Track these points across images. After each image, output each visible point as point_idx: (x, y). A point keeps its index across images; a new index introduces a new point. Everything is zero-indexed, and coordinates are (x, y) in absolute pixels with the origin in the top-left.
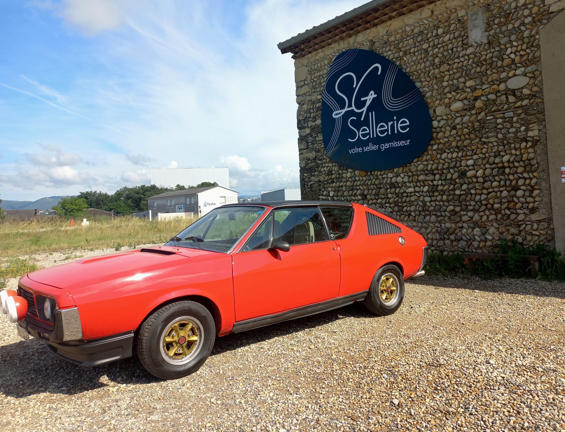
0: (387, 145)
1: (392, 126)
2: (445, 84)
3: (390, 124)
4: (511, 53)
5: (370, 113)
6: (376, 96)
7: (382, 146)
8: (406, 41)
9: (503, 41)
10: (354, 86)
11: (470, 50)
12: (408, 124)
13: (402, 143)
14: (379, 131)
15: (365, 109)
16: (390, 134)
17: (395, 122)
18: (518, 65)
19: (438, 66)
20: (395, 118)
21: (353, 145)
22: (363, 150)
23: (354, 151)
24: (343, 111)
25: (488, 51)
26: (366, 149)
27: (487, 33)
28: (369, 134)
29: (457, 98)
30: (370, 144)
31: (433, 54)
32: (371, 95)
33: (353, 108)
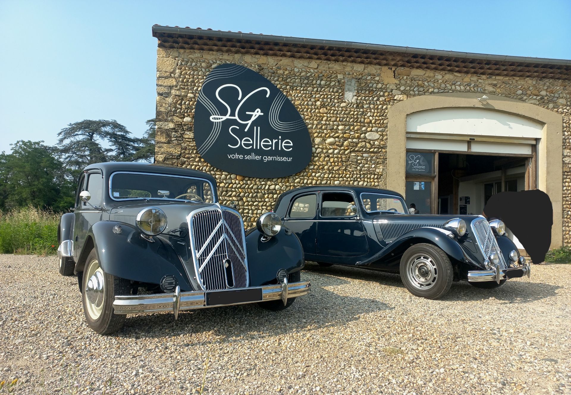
0: (270, 158)
1: (277, 144)
2: (323, 122)
3: (274, 141)
4: (370, 116)
5: (255, 127)
6: (262, 114)
7: (265, 158)
8: (294, 79)
9: (365, 106)
10: (239, 99)
11: (343, 105)
12: (292, 145)
13: (284, 159)
14: (263, 145)
15: (250, 122)
16: (274, 149)
17: (280, 140)
18: (374, 125)
19: (319, 107)
20: (280, 137)
21: (233, 151)
22: (244, 157)
23: (233, 157)
24: (224, 118)
25: (356, 110)
26: (248, 157)
27: (356, 97)
28: (252, 145)
29: (331, 135)
30: (253, 154)
31: (315, 97)
32: (258, 112)
33: (236, 117)
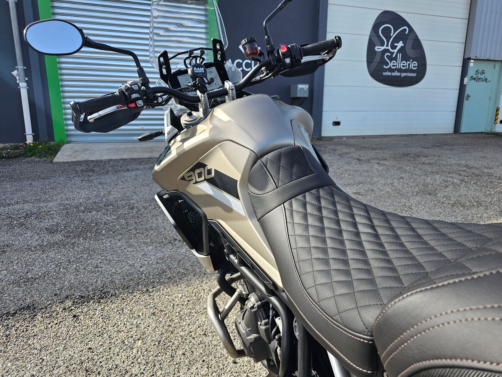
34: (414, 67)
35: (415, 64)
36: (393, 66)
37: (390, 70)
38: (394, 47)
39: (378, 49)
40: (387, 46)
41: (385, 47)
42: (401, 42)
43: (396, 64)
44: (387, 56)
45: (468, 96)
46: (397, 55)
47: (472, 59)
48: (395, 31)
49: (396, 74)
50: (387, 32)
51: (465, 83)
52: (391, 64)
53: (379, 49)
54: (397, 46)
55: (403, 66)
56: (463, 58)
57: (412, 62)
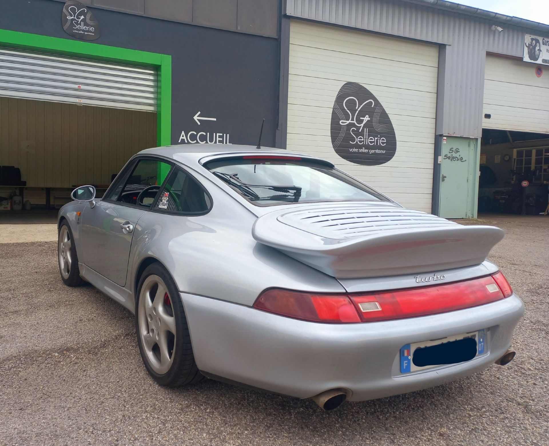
34: (383, 143)
35: (383, 140)
36: (360, 142)
37: (357, 146)
38: (360, 121)
39: (342, 122)
40: (353, 120)
41: (350, 121)
42: (367, 116)
43: (363, 140)
44: (353, 131)
45: (444, 177)
46: (363, 130)
47: (445, 136)
48: (360, 104)
49: (364, 150)
50: (351, 105)
51: (439, 163)
52: (357, 140)
53: (344, 123)
54: (363, 120)
55: (371, 142)
56: (434, 134)
57: (380, 138)
